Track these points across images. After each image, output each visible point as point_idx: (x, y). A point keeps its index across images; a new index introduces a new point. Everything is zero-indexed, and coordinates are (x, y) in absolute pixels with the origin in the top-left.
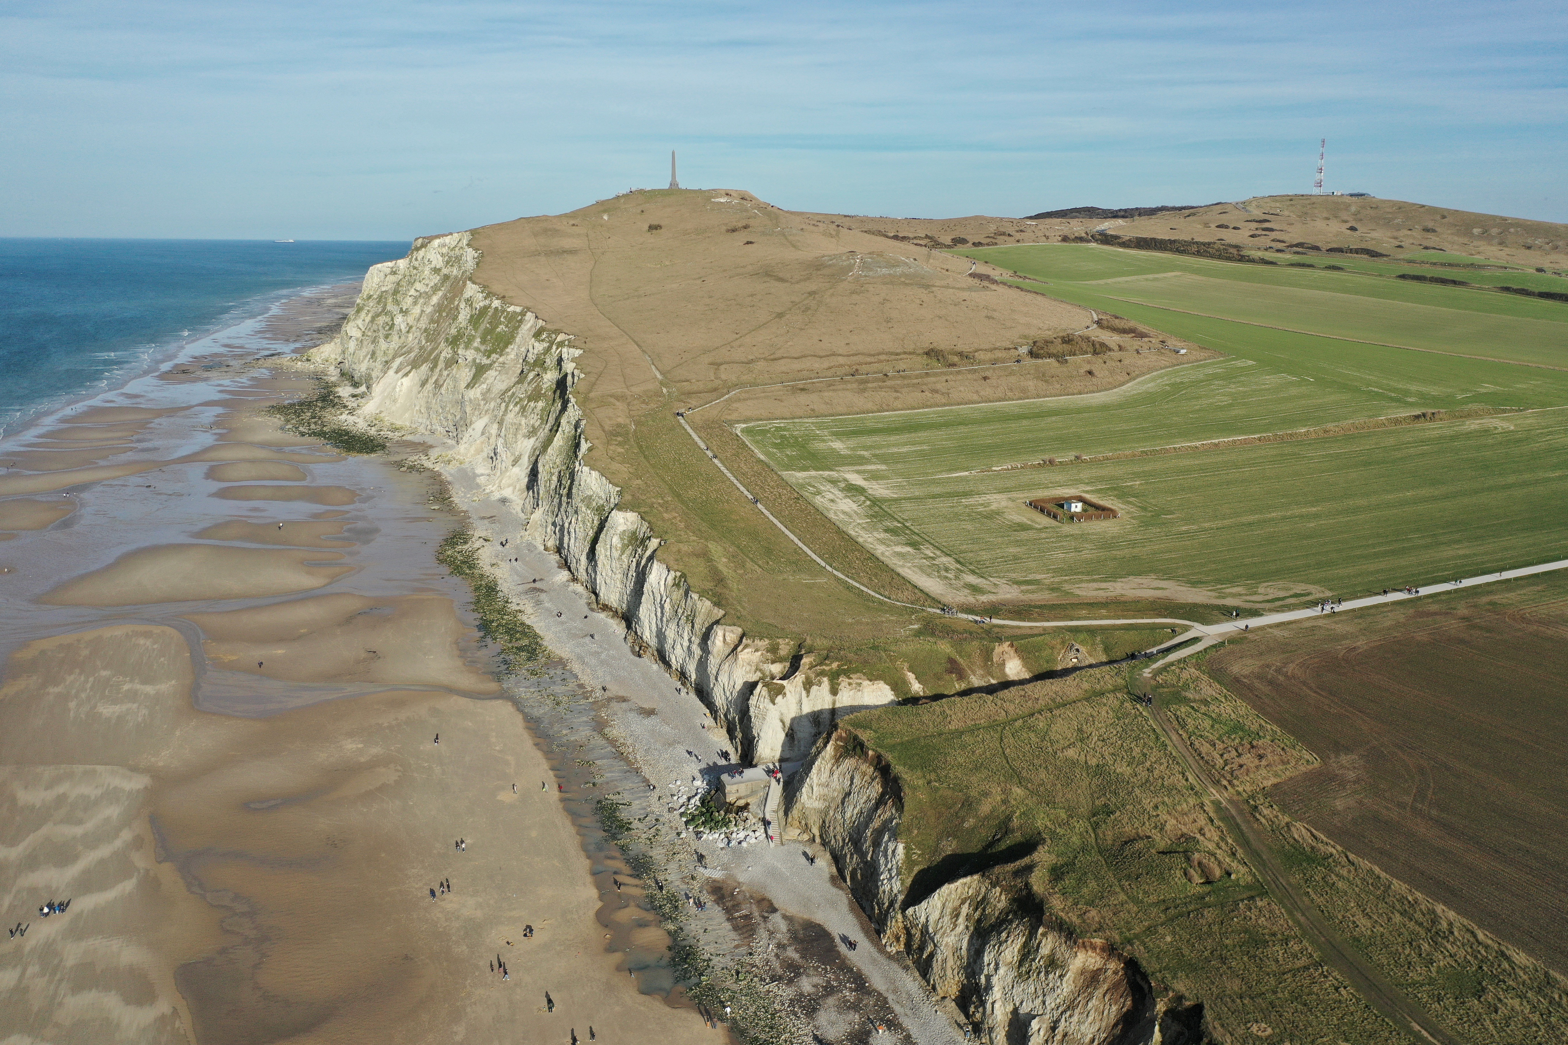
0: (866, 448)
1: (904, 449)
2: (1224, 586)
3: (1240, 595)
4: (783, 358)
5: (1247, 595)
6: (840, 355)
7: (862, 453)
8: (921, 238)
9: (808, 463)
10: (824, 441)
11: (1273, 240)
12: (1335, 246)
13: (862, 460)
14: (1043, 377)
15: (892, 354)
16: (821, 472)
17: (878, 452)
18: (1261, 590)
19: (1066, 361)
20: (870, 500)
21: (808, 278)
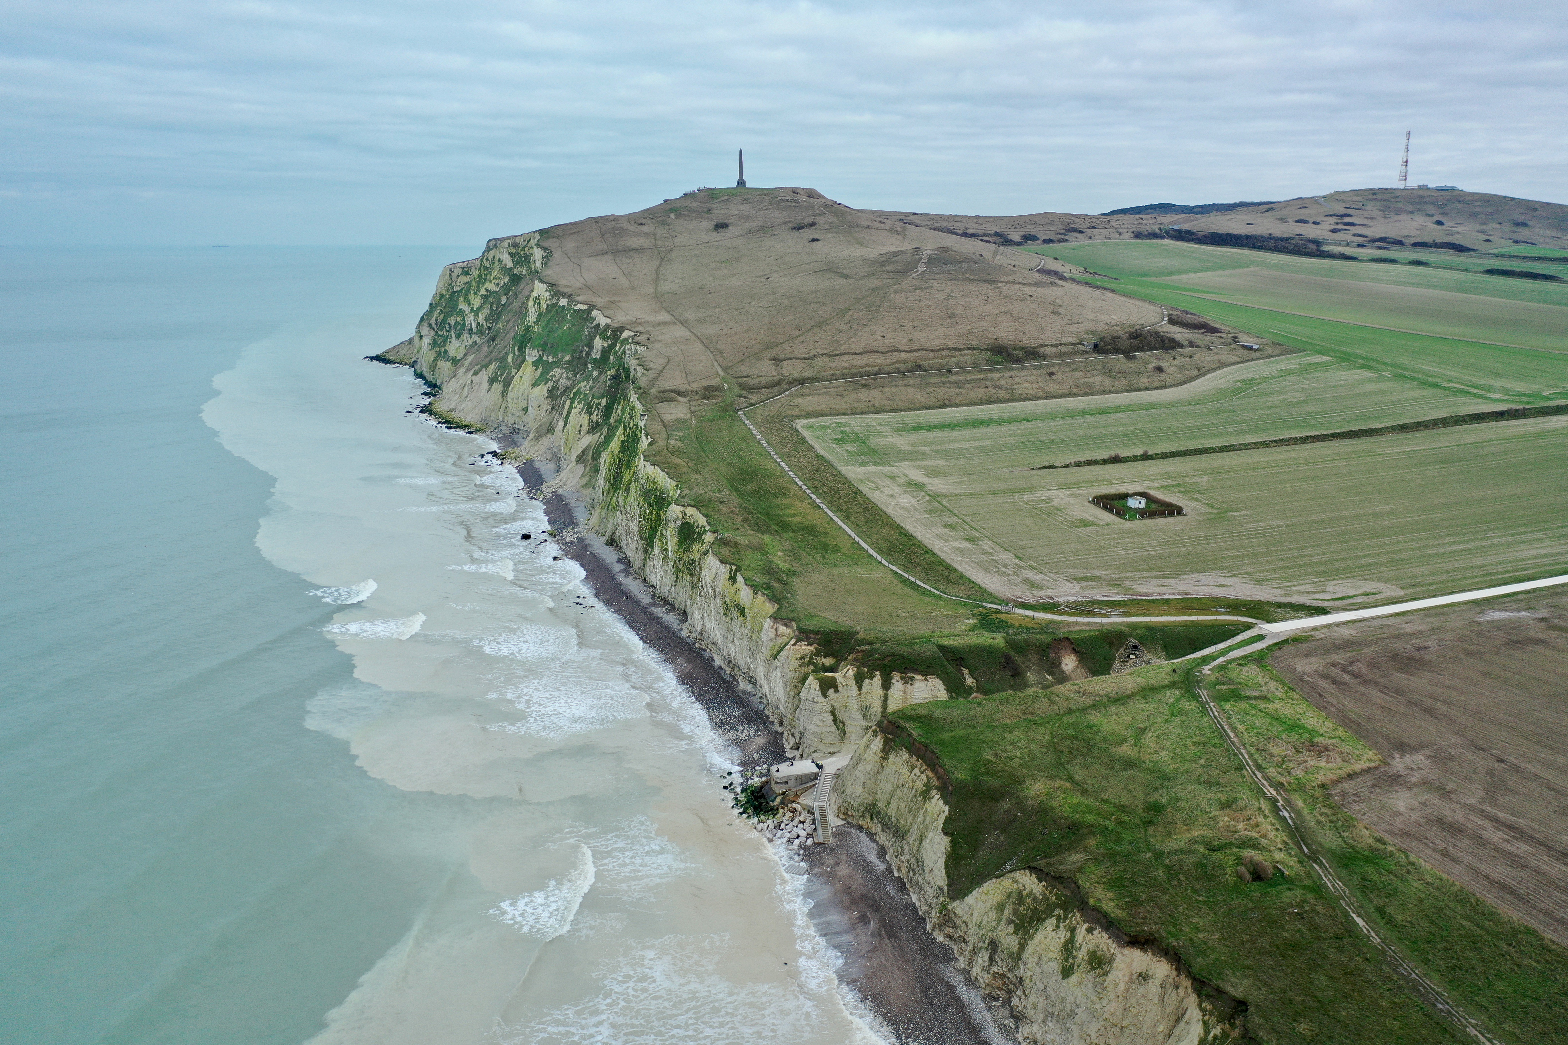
0: (926, 444)
1: (966, 445)
2: (1290, 584)
3: (1308, 593)
4: (845, 353)
5: (1314, 593)
6: (903, 351)
7: (923, 448)
8: (990, 235)
9: (867, 458)
10: (885, 436)
11: (1354, 235)
12: (1418, 240)
13: (923, 455)
14: (1108, 372)
15: (955, 349)
16: (881, 468)
17: (939, 447)
18: (1330, 588)
19: (1134, 357)
20: (929, 495)
21: (873, 274)
